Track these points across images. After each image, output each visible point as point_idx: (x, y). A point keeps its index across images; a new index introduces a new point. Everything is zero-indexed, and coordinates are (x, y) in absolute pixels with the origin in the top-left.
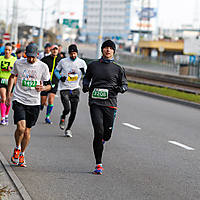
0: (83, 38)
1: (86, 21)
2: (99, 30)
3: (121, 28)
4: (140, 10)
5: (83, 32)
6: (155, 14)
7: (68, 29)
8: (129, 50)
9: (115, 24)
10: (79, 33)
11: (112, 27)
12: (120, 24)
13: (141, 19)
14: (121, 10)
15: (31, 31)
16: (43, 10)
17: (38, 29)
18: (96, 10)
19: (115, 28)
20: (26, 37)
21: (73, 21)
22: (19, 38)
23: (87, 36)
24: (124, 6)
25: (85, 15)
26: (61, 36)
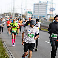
0: (33, 17)
1: (34, 12)
2: (38, 15)
3: (45, 14)
4: (50, 8)
5: (34, 15)
6: (54, 10)
7: (29, 14)
8: (47, 20)
9: (43, 13)
10: (32, 15)
11: (42, 14)
12: (44, 13)
13: (50, 11)
14: (44, 8)
15: (18, 15)
16: (22, 9)
17: (20, 14)
18: (37, 8)
19: (43, 14)
20: (17, 17)
21: (30, 12)
22: (15, 17)
23: (35, 16)
24: (45, 7)
25: (34, 10)
26: (27, 16)
